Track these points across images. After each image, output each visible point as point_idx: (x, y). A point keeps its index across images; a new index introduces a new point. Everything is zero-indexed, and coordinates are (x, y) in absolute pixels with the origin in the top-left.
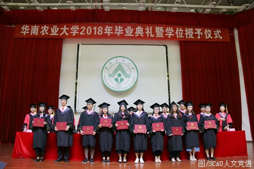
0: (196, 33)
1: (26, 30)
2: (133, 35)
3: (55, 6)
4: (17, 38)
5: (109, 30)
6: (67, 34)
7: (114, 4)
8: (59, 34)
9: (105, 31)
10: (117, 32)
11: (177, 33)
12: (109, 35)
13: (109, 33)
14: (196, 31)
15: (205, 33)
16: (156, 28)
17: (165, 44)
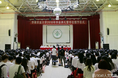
0: (77, 22)
1: (33, 22)
2: (61, 23)
4: (31, 25)
8: (42, 23)
9: (53, 22)
10: (57, 23)
11: (72, 22)
16: (67, 21)
17: (69, 25)
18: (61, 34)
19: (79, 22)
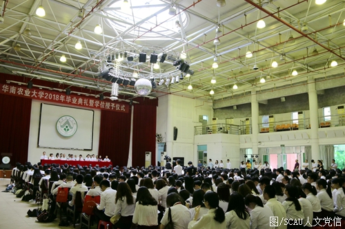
1: (6, 88)
2: (76, 103)
5: (63, 98)
6: (36, 97)
8: (29, 96)
9: (60, 98)
10: (67, 100)
11: (101, 104)
12: (62, 101)
14: (111, 105)
16: (90, 100)
17: (93, 110)
18: (75, 127)
19: (115, 105)
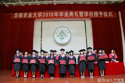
0: (99, 14)
1: (17, 15)
2: (68, 16)
3: (30, 3)
4: (12, 19)
5: (57, 14)
6: (36, 17)
7: (59, 1)
8: (32, 17)
9: (55, 15)
10: (61, 15)
11: (90, 14)
12: (56, 16)
13: (56, 15)
14: (99, 13)
15: (104, 14)
16: (80, 12)
17: (84, 20)
